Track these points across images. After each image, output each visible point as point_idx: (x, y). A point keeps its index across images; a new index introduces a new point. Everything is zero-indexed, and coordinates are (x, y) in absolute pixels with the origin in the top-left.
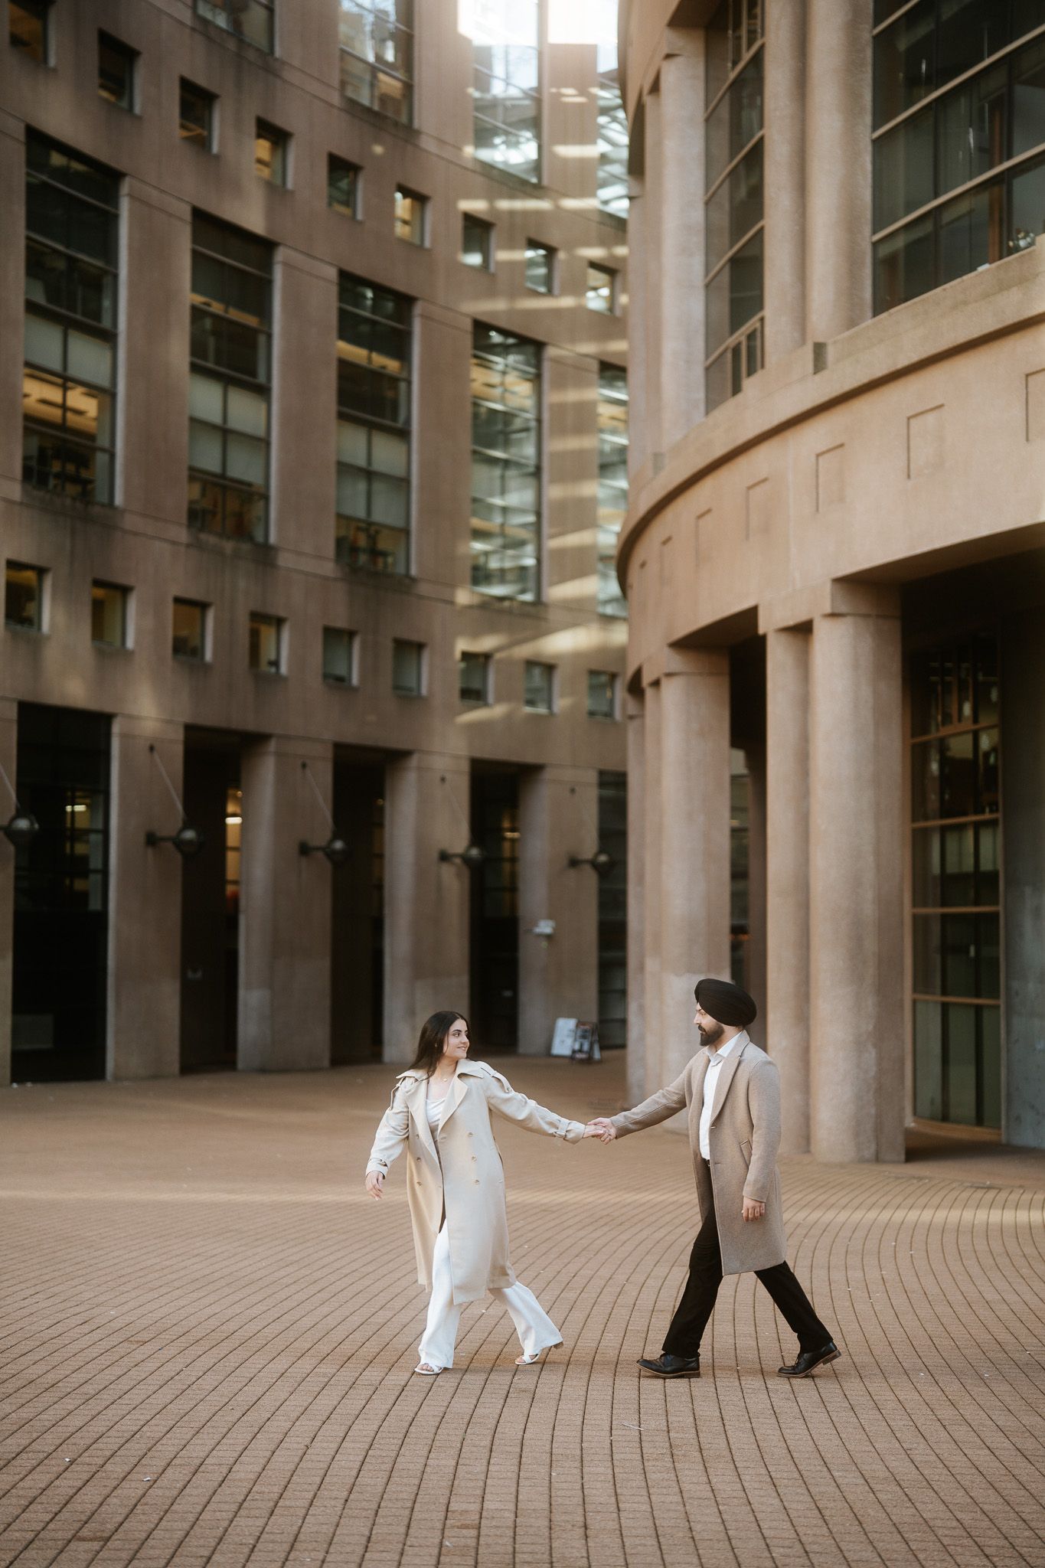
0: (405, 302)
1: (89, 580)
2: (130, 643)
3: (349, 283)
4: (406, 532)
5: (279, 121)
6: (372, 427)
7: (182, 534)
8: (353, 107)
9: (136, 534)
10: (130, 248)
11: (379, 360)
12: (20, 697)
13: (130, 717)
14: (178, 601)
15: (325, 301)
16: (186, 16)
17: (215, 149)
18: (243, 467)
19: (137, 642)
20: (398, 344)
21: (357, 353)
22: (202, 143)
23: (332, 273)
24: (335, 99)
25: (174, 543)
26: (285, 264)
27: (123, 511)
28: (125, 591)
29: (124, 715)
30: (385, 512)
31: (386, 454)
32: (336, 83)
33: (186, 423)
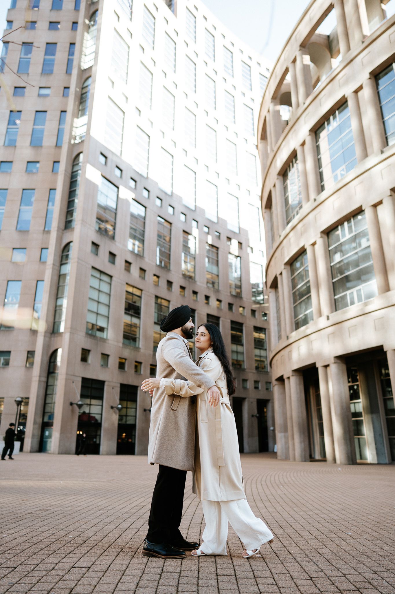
0: (241, 324)
3: (232, 322)
4: (243, 361)
5: (220, 299)
6: (237, 344)
8: (232, 295)
10: (198, 321)
11: (238, 333)
15: (228, 325)
16: (205, 286)
17: (210, 303)
20: (241, 331)
21: (234, 332)
22: (208, 303)
23: (229, 321)
24: (229, 294)
26: (222, 321)
30: (240, 358)
31: (240, 349)
32: (229, 291)
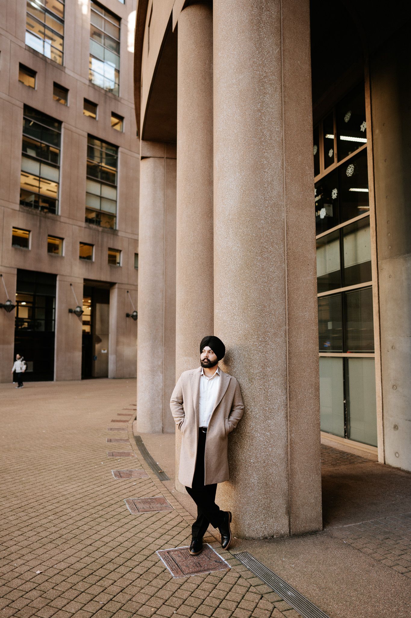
1: (46, 235)
2: (64, 255)
7: (83, 224)
9: (65, 223)
12: (18, 267)
13: (63, 275)
14: (81, 243)
17: (98, 118)
18: (107, 208)
19: (65, 254)
25: (80, 226)
27: (60, 216)
28: (62, 239)
29: (60, 275)
33: (85, 193)
